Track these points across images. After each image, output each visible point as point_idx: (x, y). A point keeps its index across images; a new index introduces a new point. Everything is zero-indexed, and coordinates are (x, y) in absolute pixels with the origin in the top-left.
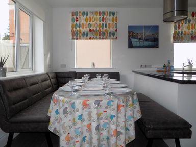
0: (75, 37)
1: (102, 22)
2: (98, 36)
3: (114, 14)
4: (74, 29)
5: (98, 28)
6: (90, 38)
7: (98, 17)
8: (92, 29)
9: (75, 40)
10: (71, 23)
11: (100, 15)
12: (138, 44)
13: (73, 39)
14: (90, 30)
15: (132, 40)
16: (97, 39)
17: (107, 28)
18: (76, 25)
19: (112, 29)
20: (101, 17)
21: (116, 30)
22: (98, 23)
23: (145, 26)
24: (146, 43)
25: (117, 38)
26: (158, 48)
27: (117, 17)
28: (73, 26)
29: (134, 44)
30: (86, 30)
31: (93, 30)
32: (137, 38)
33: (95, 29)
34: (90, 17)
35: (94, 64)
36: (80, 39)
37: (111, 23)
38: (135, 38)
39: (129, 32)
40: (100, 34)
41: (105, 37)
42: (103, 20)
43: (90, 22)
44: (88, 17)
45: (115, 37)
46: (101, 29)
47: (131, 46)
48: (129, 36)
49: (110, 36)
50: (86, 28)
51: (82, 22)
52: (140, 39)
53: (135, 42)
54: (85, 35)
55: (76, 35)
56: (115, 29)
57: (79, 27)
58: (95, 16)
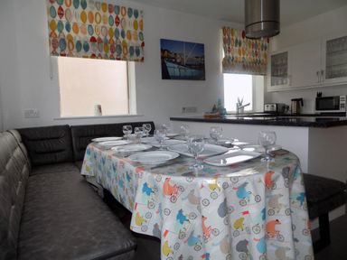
0: (58, 50)
1: (114, 27)
2: (110, 53)
3: (136, 15)
4: (57, 32)
5: (108, 38)
6: (93, 56)
7: (108, 14)
8: (96, 37)
9: (60, 58)
10: (46, 18)
11: (111, 12)
12: (177, 73)
13: (54, 53)
14: (93, 40)
15: (168, 64)
16: (106, 58)
18: (60, 23)
19: (134, 43)
20: (114, 15)
21: (143, 44)
22: (108, 26)
23: (186, 43)
24: (189, 72)
25: (143, 59)
26: (204, 79)
27: (142, 21)
28: (52, 25)
29: (171, 71)
30: (83, 37)
31: (100, 39)
32: (175, 62)
33: (102, 38)
34: (91, 13)
35: (100, 108)
36: (70, 55)
37: (132, 30)
38: (171, 61)
39: (163, 51)
40: (112, 50)
42: (117, 23)
43: (91, 22)
44: (87, 10)
45: (140, 58)
46: (114, 39)
48: (163, 58)
49: (132, 54)
50: (84, 33)
51: (74, 20)
52: (179, 64)
53: (173, 69)
54: (82, 49)
55: (62, 46)
56: (140, 42)
57: (68, 28)
58: (101, 12)
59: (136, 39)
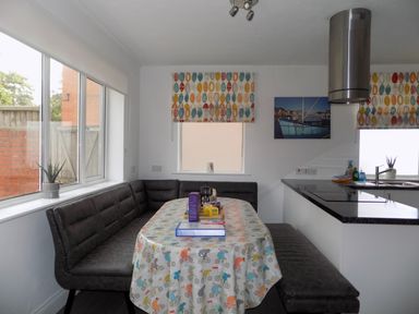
0: (178, 118)
1: (226, 92)
2: (220, 117)
3: (248, 77)
4: (178, 104)
5: (220, 103)
6: (206, 120)
7: (220, 81)
8: (208, 103)
9: (179, 123)
10: (171, 93)
11: (223, 80)
12: (292, 131)
13: (175, 120)
14: (206, 106)
15: (282, 123)
16: (217, 120)
17: (236, 102)
18: (181, 96)
19: (245, 105)
20: (226, 82)
21: (253, 106)
22: (220, 92)
23: (305, 98)
24: (308, 130)
25: (253, 119)
26: (329, 138)
27: (253, 83)
28: (175, 98)
29: (285, 131)
30: (197, 105)
31: (212, 106)
32: (291, 121)
33: (214, 103)
34: (206, 83)
35: (212, 166)
36: (187, 120)
37: (244, 92)
38: (286, 120)
39: (276, 110)
40: (224, 113)
41: (231, 118)
42: (229, 88)
43: (206, 90)
44: (203, 82)
45: (250, 118)
46: (225, 103)
47: (279, 134)
48: (276, 117)
49: (241, 116)
50: (199, 101)
51: (192, 91)
52: (295, 122)
53: (287, 127)
54: (196, 114)
55: (180, 115)
56: (250, 104)
57: (187, 99)
58: (215, 82)
59: (246, 101)
